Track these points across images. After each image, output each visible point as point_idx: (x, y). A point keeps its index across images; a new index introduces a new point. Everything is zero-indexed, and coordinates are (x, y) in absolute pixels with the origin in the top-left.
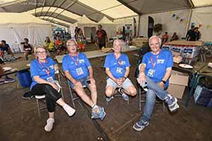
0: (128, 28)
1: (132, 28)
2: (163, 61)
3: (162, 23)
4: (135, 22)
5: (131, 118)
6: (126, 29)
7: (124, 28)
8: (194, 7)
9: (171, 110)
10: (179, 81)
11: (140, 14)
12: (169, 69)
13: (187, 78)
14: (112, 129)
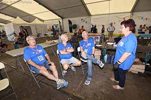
0: (56, 27)
1: (59, 27)
2: (90, 44)
3: (77, 24)
4: (60, 23)
5: (81, 80)
6: (55, 27)
7: (53, 26)
8: (91, 15)
9: (101, 67)
10: (98, 53)
11: (62, 18)
12: (94, 48)
13: (100, 51)
14: (74, 90)
